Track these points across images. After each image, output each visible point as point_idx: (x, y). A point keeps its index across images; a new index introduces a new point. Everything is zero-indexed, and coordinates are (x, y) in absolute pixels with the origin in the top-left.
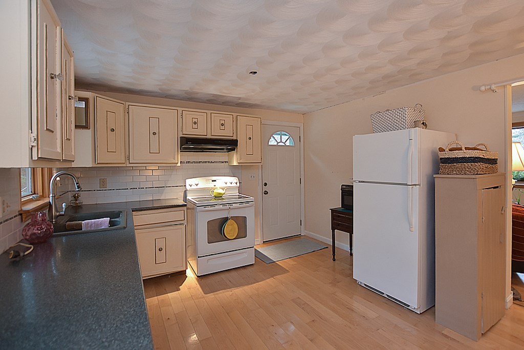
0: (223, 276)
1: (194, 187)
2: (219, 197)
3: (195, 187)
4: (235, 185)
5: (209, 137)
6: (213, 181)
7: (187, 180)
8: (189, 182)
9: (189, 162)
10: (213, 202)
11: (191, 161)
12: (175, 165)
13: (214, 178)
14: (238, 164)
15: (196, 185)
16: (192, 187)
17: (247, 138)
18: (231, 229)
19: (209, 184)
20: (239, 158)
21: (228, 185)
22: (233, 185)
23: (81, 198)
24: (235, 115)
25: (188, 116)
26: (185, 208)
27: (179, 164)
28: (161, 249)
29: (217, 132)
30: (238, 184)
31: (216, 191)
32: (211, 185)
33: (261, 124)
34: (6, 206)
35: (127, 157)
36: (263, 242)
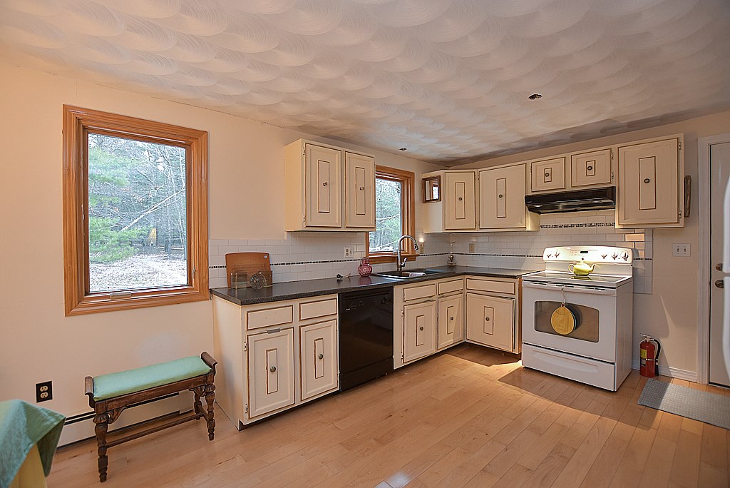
0: (547, 380)
1: (553, 258)
2: (581, 275)
3: (555, 258)
4: (623, 261)
5: (569, 189)
6: (581, 252)
7: (547, 249)
8: (548, 251)
9: (556, 226)
10: (571, 280)
11: (560, 224)
12: (523, 230)
13: (585, 248)
14: (622, 227)
16: (551, 258)
17: (642, 181)
18: (563, 320)
19: (575, 257)
20: (622, 217)
21: (607, 260)
22: (617, 260)
23: (455, 259)
24: (614, 147)
25: (539, 166)
26: (517, 281)
27: (529, 228)
28: (487, 319)
29: (582, 181)
30: (629, 260)
31: (577, 266)
32: (578, 257)
33: (678, 150)
34: (349, 252)
35: (477, 223)
36: (710, 383)
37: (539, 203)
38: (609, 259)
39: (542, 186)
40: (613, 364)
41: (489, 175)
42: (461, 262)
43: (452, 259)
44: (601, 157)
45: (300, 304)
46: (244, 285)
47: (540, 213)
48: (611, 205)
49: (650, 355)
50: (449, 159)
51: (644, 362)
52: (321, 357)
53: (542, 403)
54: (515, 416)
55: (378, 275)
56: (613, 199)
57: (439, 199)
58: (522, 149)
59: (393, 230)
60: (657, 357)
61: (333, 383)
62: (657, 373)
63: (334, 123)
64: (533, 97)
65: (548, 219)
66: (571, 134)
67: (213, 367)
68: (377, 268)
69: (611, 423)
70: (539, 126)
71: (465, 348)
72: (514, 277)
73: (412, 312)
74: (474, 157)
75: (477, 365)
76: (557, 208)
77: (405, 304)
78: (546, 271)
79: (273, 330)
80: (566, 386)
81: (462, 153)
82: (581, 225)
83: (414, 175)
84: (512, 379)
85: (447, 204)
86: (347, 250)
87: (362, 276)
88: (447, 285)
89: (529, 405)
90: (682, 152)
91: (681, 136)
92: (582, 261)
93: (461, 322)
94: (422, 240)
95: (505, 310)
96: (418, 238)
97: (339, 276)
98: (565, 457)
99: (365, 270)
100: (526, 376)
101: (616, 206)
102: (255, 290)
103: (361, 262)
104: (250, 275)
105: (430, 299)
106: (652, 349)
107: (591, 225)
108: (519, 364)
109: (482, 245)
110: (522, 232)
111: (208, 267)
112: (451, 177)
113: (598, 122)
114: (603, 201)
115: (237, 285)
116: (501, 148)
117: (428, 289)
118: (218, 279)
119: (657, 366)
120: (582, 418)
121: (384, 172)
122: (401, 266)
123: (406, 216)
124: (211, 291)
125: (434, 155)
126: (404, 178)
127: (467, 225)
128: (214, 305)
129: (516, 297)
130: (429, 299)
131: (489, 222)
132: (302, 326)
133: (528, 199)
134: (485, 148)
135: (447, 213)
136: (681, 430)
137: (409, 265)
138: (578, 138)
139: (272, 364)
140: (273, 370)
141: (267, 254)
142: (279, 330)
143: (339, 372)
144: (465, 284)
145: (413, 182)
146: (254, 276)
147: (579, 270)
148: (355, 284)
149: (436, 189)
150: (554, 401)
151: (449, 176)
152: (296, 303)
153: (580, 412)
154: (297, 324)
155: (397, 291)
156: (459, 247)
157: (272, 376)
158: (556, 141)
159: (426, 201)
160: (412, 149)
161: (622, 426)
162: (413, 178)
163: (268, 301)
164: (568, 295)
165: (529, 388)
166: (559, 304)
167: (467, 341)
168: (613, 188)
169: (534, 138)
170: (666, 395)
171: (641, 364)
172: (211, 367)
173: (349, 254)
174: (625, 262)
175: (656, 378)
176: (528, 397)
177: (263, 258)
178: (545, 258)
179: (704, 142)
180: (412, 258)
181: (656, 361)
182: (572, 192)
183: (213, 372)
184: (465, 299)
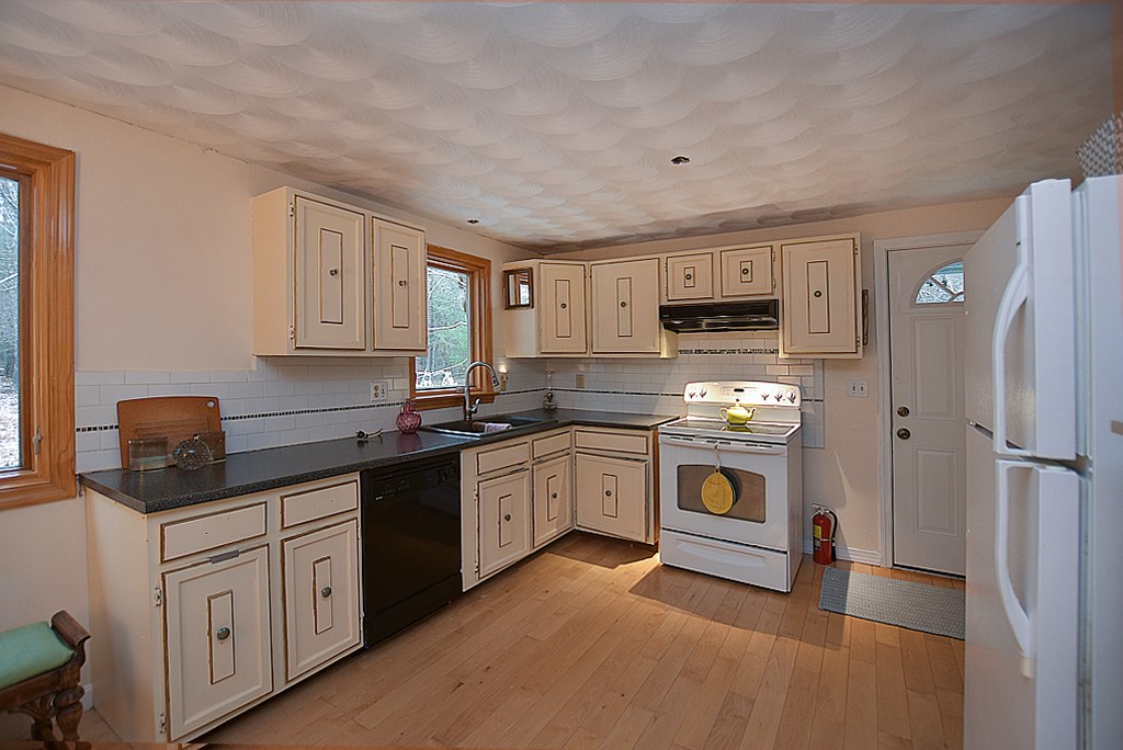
0: (698, 582)
1: (697, 399)
2: (737, 425)
3: (700, 399)
4: (789, 403)
5: (718, 300)
6: (736, 390)
7: (689, 385)
8: (690, 388)
9: (700, 352)
11: (704, 348)
12: (656, 356)
13: (740, 385)
14: (787, 356)
15: (702, 397)
16: (694, 399)
17: (812, 294)
18: (716, 492)
19: (728, 397)
20: (787, 343)
21: (768, 402)
22: (781, 403)
23: (556, 399)
24: (776, 244)
25: (678, 265)
26: (650, 434)
27: (664, 355)
28: (608, 494)
29: (735, 289)
30: (797, 403)
31: (731, 411)
32: (731, 398)
33: (855, 254)
34: (380, 391)
35: (588, 344)
36: (894, 565)
37: (678, 317)
38: (771, 401)
39: (681, 294)
40: (786, 553)
41: (607, 273)
42: (563, 402)
43: (550, 398)
44: (760, 258)
45: (282, 498)
46: (158, 462)
47: (678, 332)
48: (772, 326)
49: (825, 534)
50: (548, 243)
51: (818, 544)
52: (328, 593)
53: (695, 624)
54: (660, 654)
55: (433, 429)
56: (776, 317)
57: (530, 305)
58: (653, 237)
59: (452, 345)
60: (833, 536)
61: (351, 638)
62: (834, 558)
63: (351, 166)
64: (677, 160)
65: (690, 340)
66: (721, 221)
67: (78, 649)
68: (429, 418)
69: (791, 645)
70: (681, 206)
71: (577, 540)
72: (646, 428)
73: (491, 491)
74: (584, 242)
75: (595, 568)
76: (700, 326)
77: (480, 478)
78: (689, 418)
79: (223, 554)
80: (724, 589)
81: (567, 235)
82: (734, 351)
83: (490, 266)
84: (648, 587)
85: (543, 314)
86: (376, 388)
87: (404, 433)
88: (547, 443)
89: (678, 630)
90: (858, 257)
91: (857, 236)
92: (737, 404)
93: (568, 499)
94: (503, 369)
95: (633, 479)
96: (498, 365)
97: (361, 434)
98: (741, 717)
99: (409, 422)
100: (665, 578)
101: (780, 327)
102: (185, 473)
103: (399, 409)
104: (174, 442)
105: (520, 467)
106: (826, 523)
107: (746, 352)
108: (656, 560)
109: (595, 377)
110: (654, 361)
111: (73, 430)
112: (548, 271)
113: (757, 208)
114: (764, 319)
115: (144, 463)
116: (625, 233)
117: (516, 452)
118: (98, 452)
119: (833, 548)
120: (753, 642)
121: (440, 257)
122: (471, 413)
123: (477, 331)
124: (81, 478)
125: (523, 235)
126: (473, 268)
127: (573, 346)
128: (88, 510)
129: (650, 458)
130: (518, 469)
131: (606, 343)
132: (287, 540)
133: (663, 310)
134: (601, 231)
135: (543, 327)
136: (876, 643)
137: (484, 410)
138: (728, 228)
139: (221, 620)
140: (224, 635)
141: (215, 400)
142: (236, 554)
143: (362, 614)
144: (573, 440)
145: (489, 274)
146: (183, 446)
147: (734, 417)
148: (390, 452)
149: (524, 290)
150: (713, 619)
151: (547, 270)
152: (273, 497)
153: (749, 632)
154: (275, 537)
155: (466, 458)
156: (561, 381)
157: (222, 650)
158: (701, 228)
159: (509, 307)
160: (487, 223)
161: (806, 648)
162: (489, 269)
163: (211, 499)
164: (722, 455)
165: (673, 600)
166: (710, 469)
167: (577, 528)
168: (776, 301)
169: (669, 221)
170: (849, 590)
171: (815, 546)
172: (72, 646)
173: (380, 394)
174: (791, 404)
175: (832, 564)
176: (675, 618)
177: (206, 409)
178: (687, 398)
179: (880, 246)
180: (488, 398)
181: (833, 541)
182: (723, 304)
183: (79, 658)
184: (574, 463)
